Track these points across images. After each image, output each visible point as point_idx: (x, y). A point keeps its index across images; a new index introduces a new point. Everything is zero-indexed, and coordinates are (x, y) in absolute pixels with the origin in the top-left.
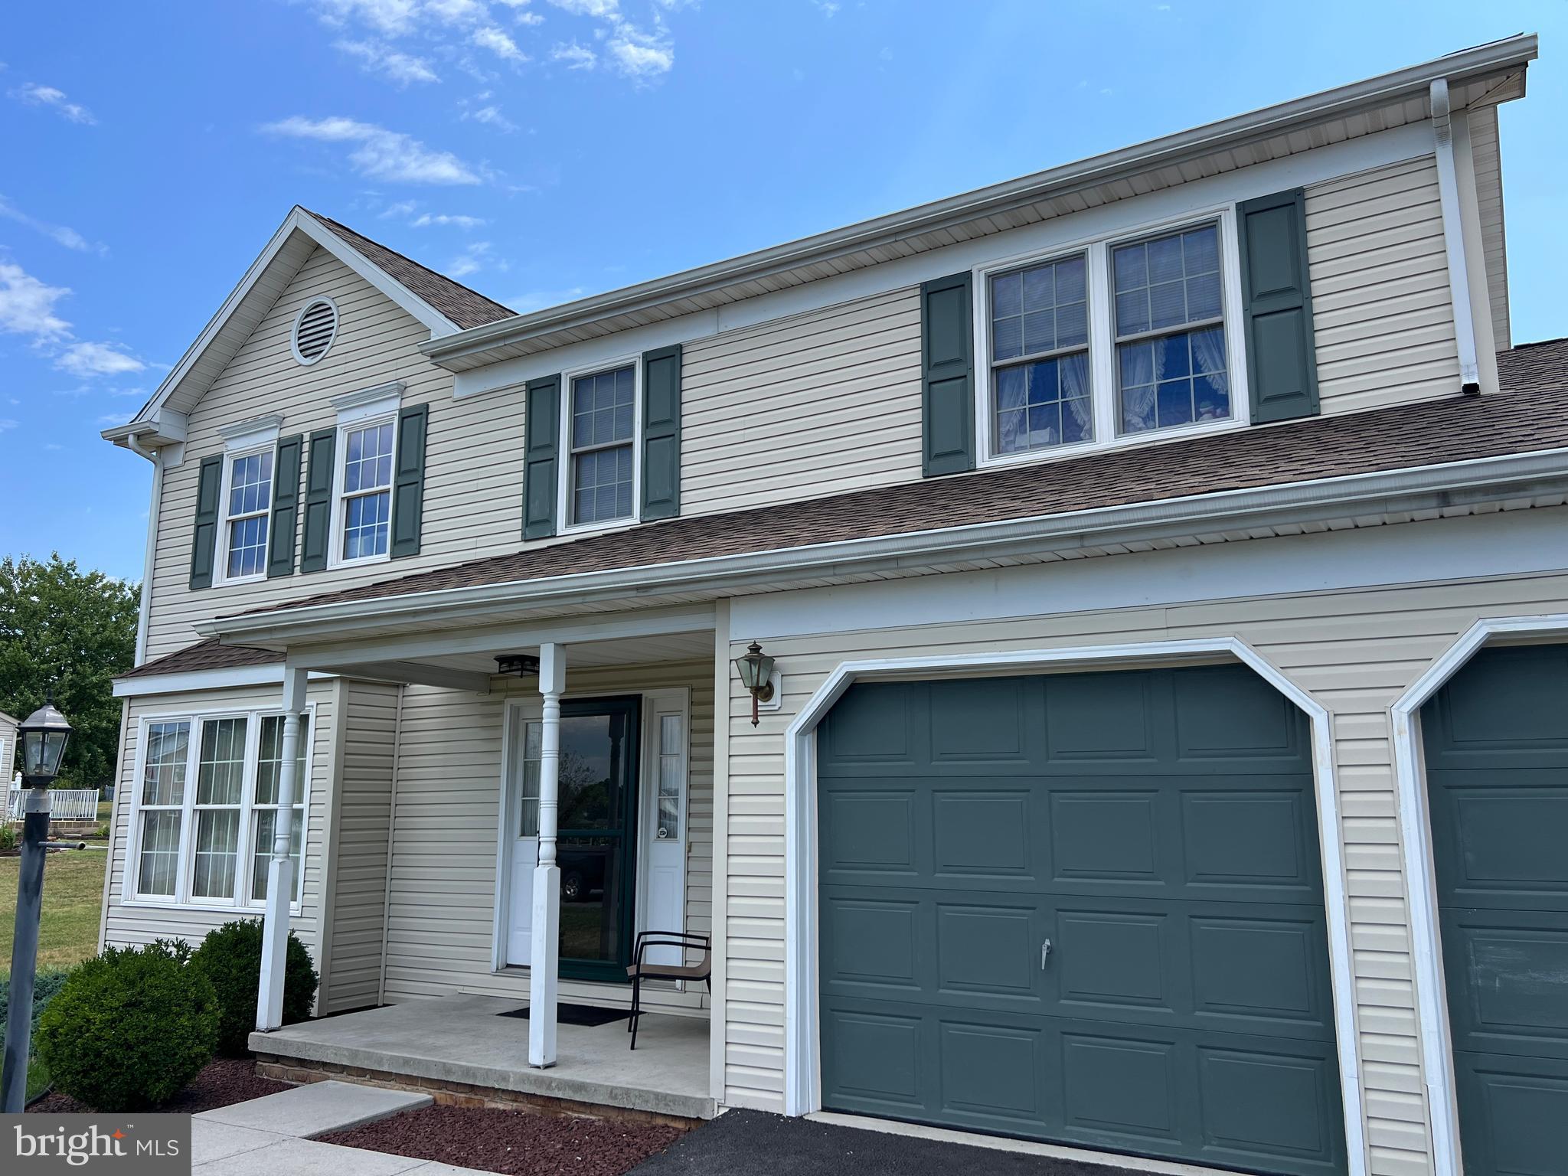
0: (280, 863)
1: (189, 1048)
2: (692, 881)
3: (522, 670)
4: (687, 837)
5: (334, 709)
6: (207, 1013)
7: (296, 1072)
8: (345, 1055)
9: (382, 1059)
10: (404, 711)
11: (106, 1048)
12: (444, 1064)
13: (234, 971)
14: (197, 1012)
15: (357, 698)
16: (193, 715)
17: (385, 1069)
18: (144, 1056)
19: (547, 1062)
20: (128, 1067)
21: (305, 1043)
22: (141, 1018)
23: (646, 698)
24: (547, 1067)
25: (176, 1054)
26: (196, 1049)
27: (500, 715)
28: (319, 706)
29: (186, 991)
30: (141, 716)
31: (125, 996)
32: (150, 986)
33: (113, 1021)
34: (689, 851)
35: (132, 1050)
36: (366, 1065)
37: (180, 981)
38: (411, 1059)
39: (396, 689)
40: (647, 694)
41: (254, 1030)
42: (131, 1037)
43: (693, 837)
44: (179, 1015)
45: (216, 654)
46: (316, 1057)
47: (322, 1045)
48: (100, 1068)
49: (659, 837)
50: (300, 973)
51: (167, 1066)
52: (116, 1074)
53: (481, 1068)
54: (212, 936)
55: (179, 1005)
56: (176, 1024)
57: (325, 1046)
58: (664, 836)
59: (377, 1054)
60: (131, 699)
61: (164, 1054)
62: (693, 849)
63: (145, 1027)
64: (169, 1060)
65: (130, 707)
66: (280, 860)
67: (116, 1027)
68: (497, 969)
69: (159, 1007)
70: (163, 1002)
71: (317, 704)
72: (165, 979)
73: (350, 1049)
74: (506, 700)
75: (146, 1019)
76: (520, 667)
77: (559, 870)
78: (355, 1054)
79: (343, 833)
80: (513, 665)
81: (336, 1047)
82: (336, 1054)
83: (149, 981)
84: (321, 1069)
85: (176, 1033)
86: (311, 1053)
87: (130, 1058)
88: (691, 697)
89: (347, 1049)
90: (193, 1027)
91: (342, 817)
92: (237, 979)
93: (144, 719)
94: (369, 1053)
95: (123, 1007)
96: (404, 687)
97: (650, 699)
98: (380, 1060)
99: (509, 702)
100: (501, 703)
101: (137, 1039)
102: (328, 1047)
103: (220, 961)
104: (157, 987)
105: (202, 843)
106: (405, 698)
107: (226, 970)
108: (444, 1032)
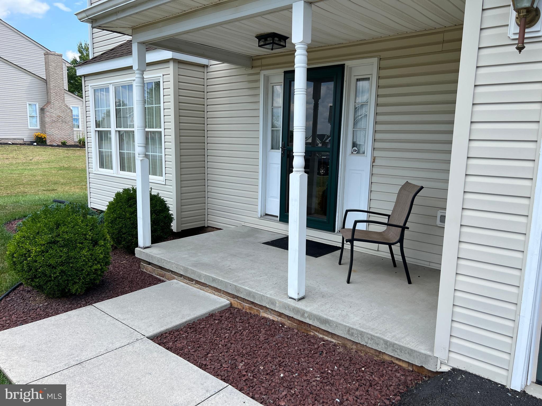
0: (141, 160)
1: (91, 267)
2: (375, 179)
3: (273, 43)
4: (372, 154)
5: (171, 78)
6: (100, 246)
7: (159, 272)
8: (181, 269)
9: (201, 276)
10: (208, 80)
11: (40, 266)
12: (236, 286)
13: (128, 214)
14: (94, 246)
15: (183, 72)
16: (110, 84)
17: (203, 281)
18: (62, 271)
19: (301, 296)
20: (55, 278)
21: (161, 259)
22: (58, 251)
23: (347, 66)
24: (300, 299)
25: (83, 270)
26: (95, 267)
27: (258, 81)
28: (164, 76)
29: (85, 235)
30: (90, 85)
31: (48, 237)
32: (63, 232)
33: (43, 252)
34: (374, 162)
35: (56, 269)
36: (192, 276)
37: (81, 228)
38: (217, 279)
39: (203, 68)
40: (348, 64)
41: (137, 247)
42: (52, 262)
43: (376, 154)
44: (82, 249)
45: (117, 52)
46: (167, 267)
47: (170, 262)
48: (39, 277)
49: (352, 153)
50: (162, 216)
51: (79, 276)
52: (50, 281)
53: (258, 294)
54: (118, 195)
55: (82, 243)
56: (80, 254)
57: (171, 262)
58: (356, 152)
59: (198, 272)
60: (84, 77)
61: (76, 270)
62: (376, 161)
63: (61, 256)
64: (79, 273)
65: (85, 81)
66: (141, 159)
67: (44, 255)
68: (261, 216)
69: (68, 244)
70: (71, 241)
71: (163, 75)
72: (73, 228)
73: (184, 267)
74: (261, 72)
75: (61, 251)
76: (272, 41)
77: (306, 175)
78: (186, 270)
79: (181, 144)
80: (267, 40)
81: (176, 264)
82: (177, 268)
83: (63, 228)
84: (170, 273)
85: (81, 259)
86: (164, 264)
87: (55, 273)
88: (379, 64)
89: (182, 267)
90: (91, 255)
91: (180, 136)
92: (130, 218)
93: (91, 86)
94: (194, 271)
95: (47, 244)
96: (207, 67)
97: (349, 67)
98: (200, 276)
99: (263, 73)
100: (258, 74)
101: (57, 263)
102: (173, 263)
103: (121, 208)
104: (67, 232)
105: (121, 147)
106: (208, 74)
107: (124, 213)
108: (235, 256)
